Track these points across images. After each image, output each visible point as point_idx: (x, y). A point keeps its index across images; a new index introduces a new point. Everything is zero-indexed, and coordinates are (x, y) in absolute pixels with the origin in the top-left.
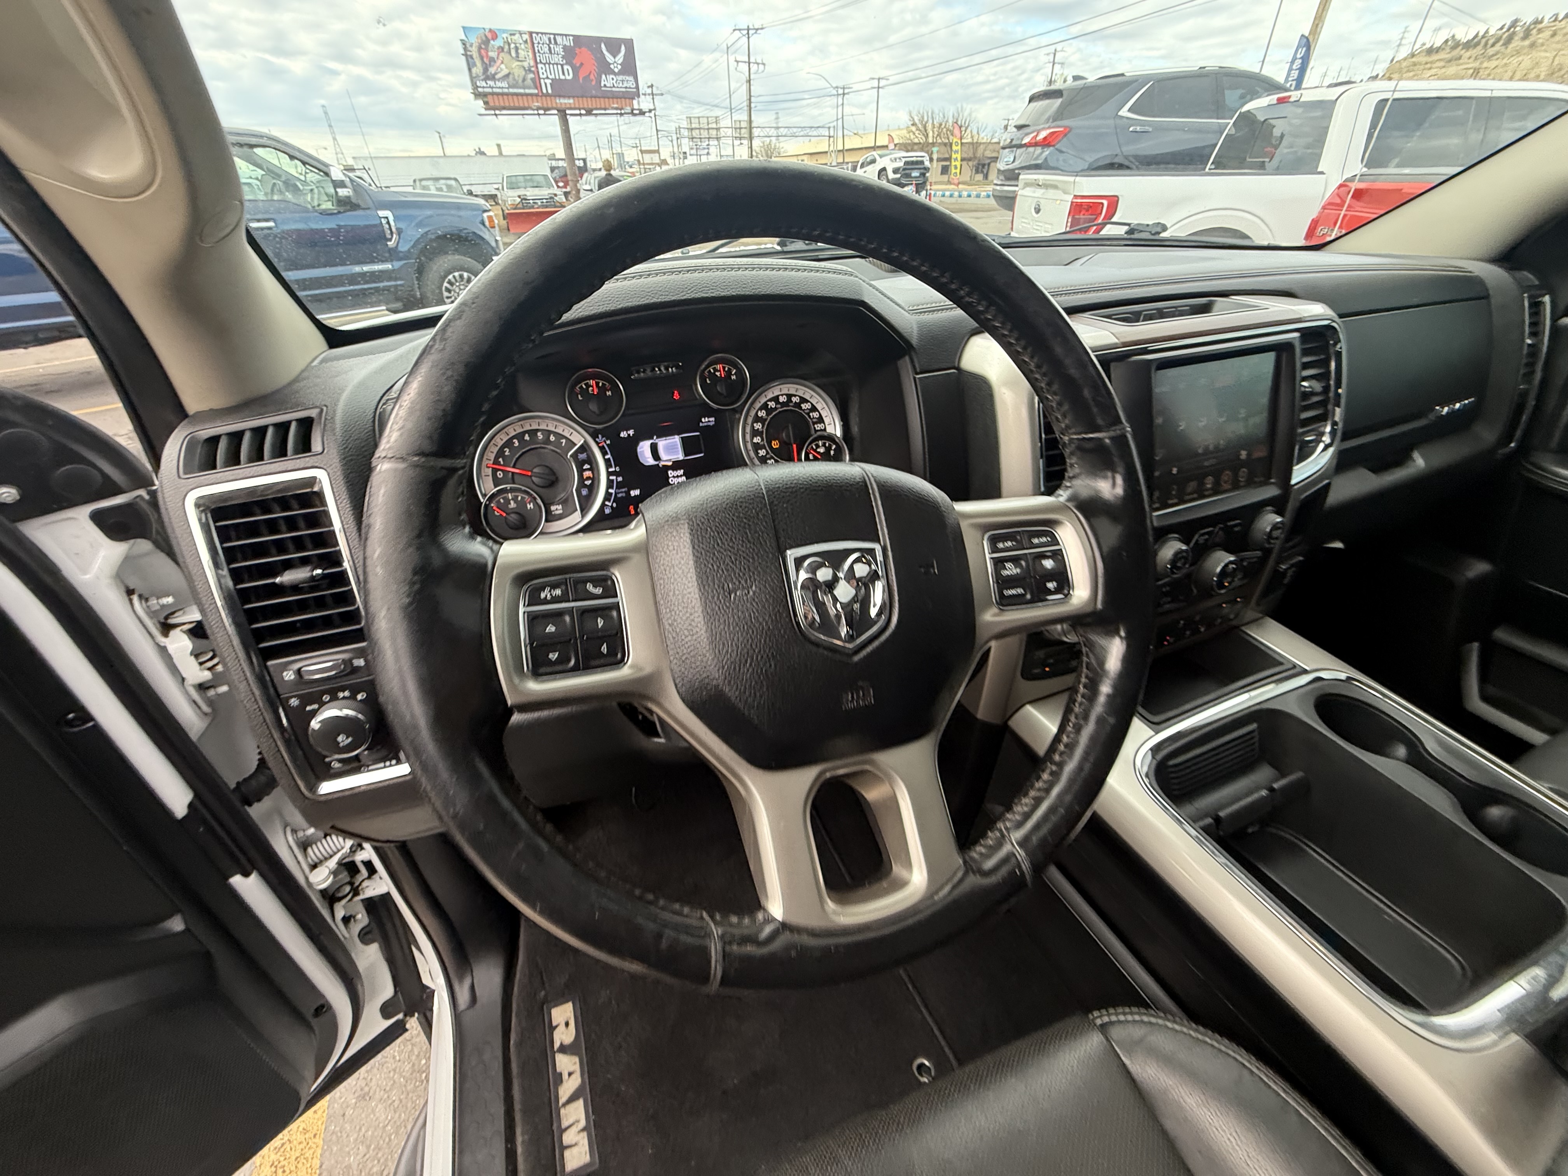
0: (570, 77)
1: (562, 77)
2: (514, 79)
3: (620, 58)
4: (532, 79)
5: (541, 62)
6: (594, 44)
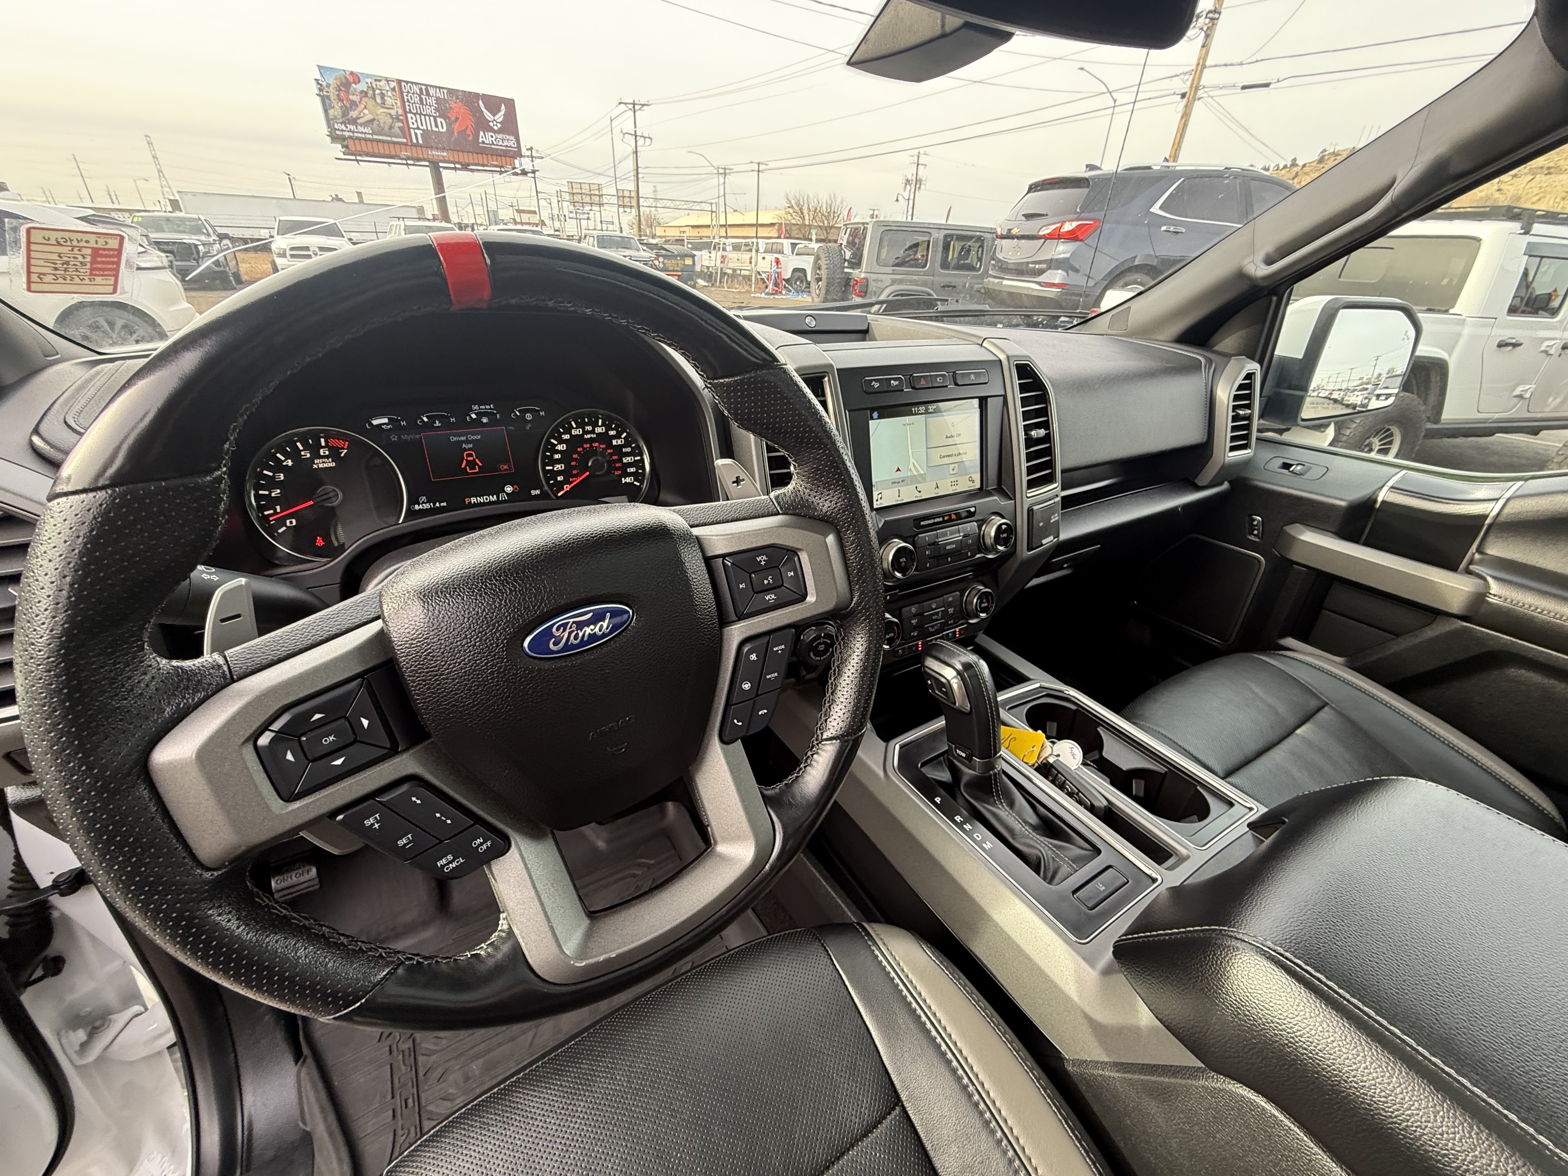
0: (444, 129)
1: (435, 129)
2: (379, 125)
3: (500, 117)
4: (399, 128)
5: (410, 112)
6: (470, 99)
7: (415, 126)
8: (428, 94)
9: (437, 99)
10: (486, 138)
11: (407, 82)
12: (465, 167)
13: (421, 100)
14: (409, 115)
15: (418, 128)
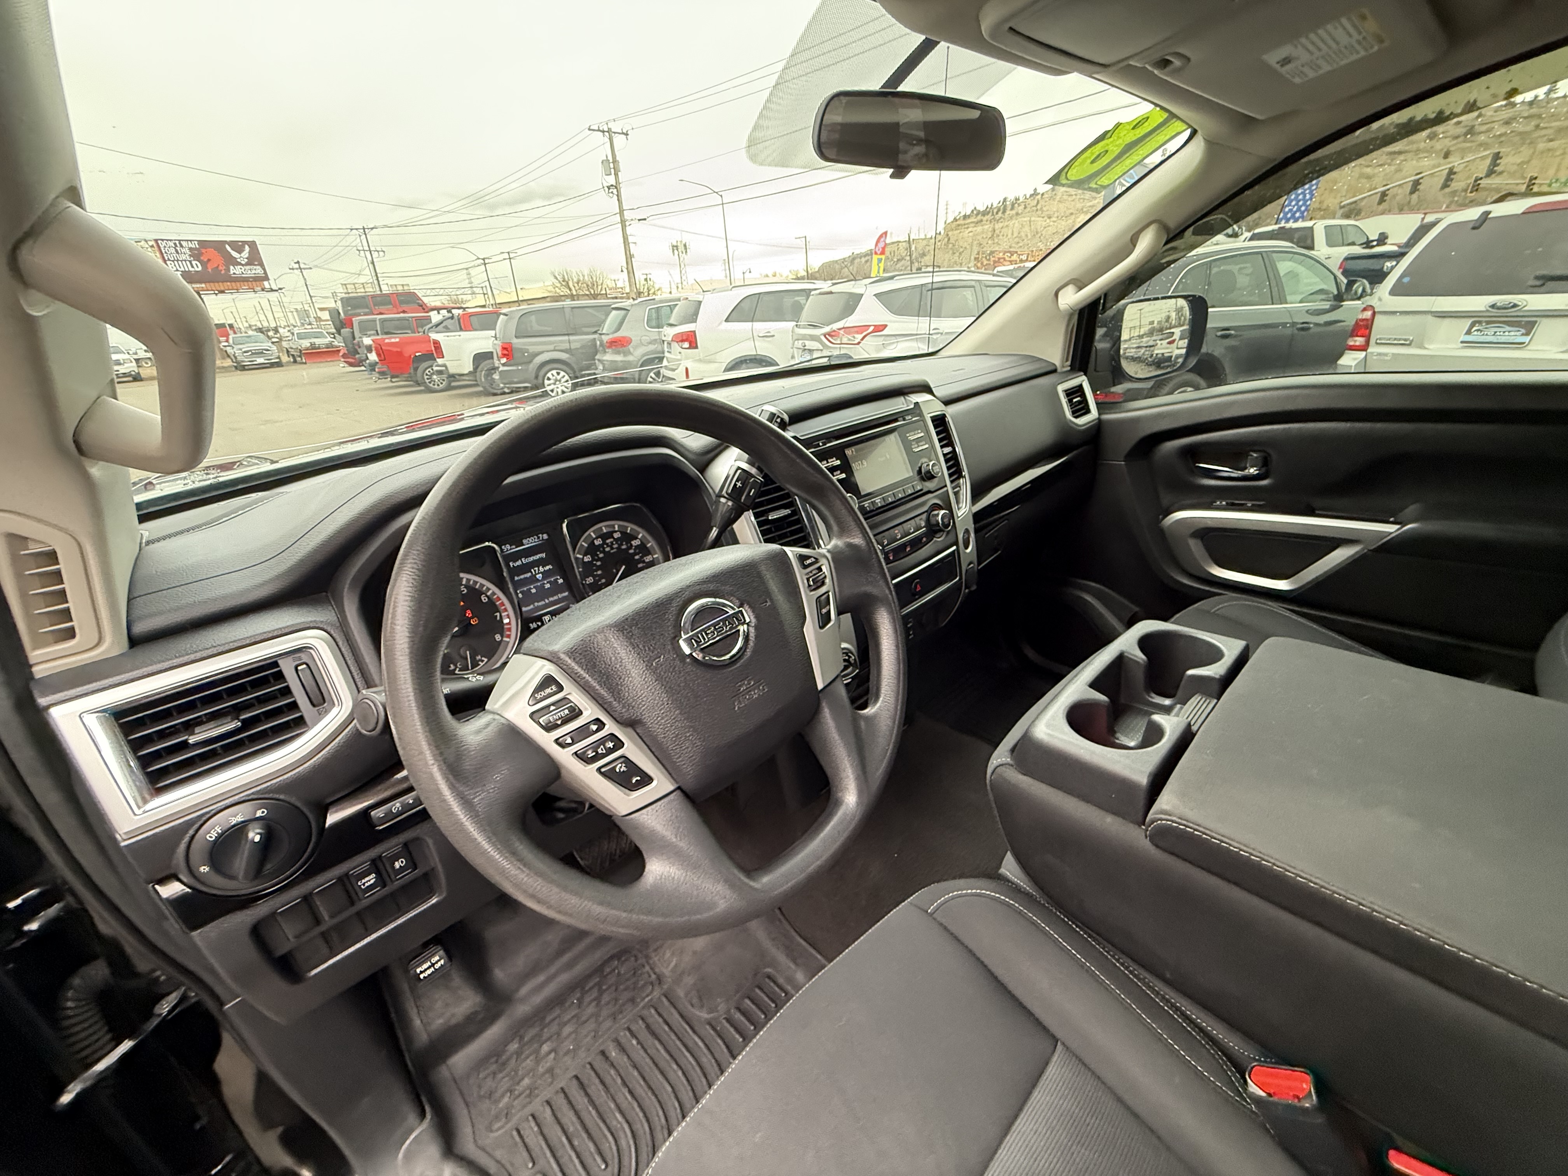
0: (200, 268)
1: (191, 269)
3: (245, 254)
5: (169, 260)
6: (219, 246)
7: (175, 269)
8: (181, 246)
9: (190, 249)
10: (236, 271)
11: (163, 240)
12: (222, 292)
13: (177, 251)
14: (168, 262)
15: (177, 270)
